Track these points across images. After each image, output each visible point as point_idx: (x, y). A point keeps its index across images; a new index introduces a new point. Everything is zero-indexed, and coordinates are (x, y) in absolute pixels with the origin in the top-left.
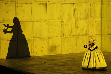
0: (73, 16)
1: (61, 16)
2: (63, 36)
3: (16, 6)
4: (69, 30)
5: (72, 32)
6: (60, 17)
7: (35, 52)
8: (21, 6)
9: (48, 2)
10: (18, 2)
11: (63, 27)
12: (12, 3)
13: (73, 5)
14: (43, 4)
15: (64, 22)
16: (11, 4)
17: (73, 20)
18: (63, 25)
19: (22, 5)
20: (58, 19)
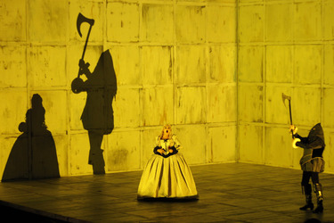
0: (168, 77)
1: (139, 78)
2: (144, 125)
3: (28, 52)
4: (158, 109)
5: (165, 115)
6: (137, 80)
7: (74, 167)
8: (41, 53)
9: (105, 42)
10: (33, 43)
11: (144, 103)
12: (18, 45)
13: (167, 49)
14: (94, 47)
15: (147, 92)
16: (15, 48)
17: (169, 85)
18: (143, 99)
19: (42, 49)
20: (132, 83)
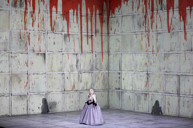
0: (76, 68)
1: (62, 69)
2: (64, 91)
3: (10, 56)
4: (71, 83)
5: (74, 86)
6: (61, 70)
7: (31, 110)
8: (16, 57)
9: (46, 51)
10: (13, 52)
11: (64, 81)
12: (5, 52)
13: (75, 55)
14: (41, 54)
15: (66, 75)
16: (4, 54)
17: (76, 72)
18: (64, 78)
19: (17, 55)
20: (59, 71)
